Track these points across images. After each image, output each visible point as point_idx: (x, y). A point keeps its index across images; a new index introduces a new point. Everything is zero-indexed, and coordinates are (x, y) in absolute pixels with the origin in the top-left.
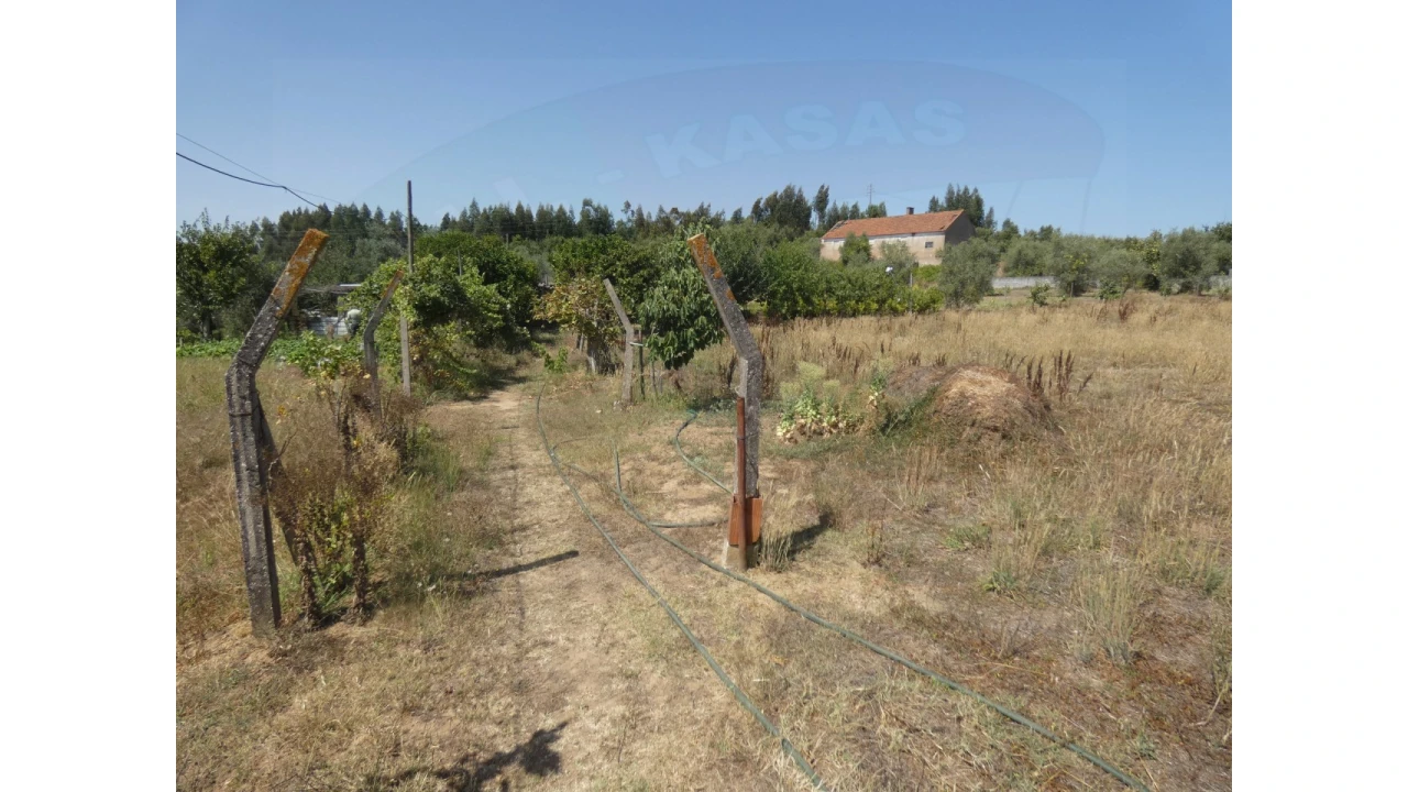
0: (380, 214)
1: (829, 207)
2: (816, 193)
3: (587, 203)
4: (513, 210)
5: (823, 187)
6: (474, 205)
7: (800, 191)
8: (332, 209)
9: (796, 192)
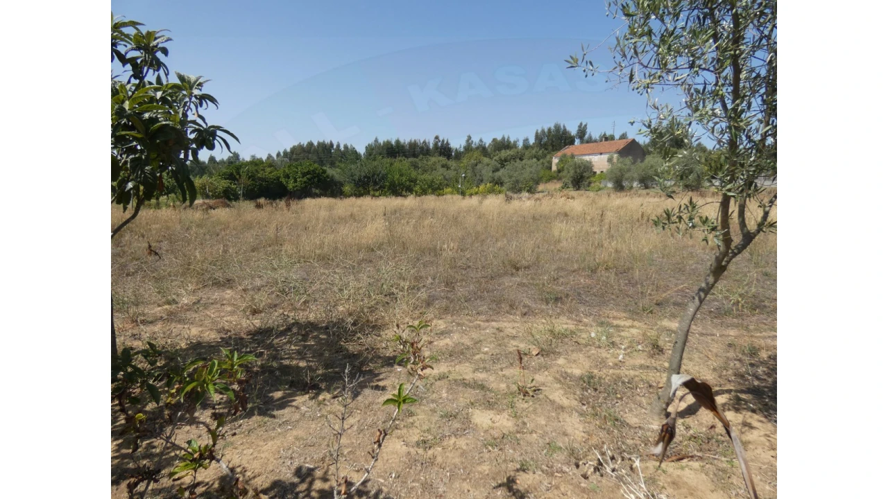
0: (338, 146)
1: (587, 136)
2: (577, 129)
3: (437, 138)
4: (393, 143)
5: (581, 124)
6: (376, 140)
7: (564, 126)
8: (316, 144)
9: (562, 127)
